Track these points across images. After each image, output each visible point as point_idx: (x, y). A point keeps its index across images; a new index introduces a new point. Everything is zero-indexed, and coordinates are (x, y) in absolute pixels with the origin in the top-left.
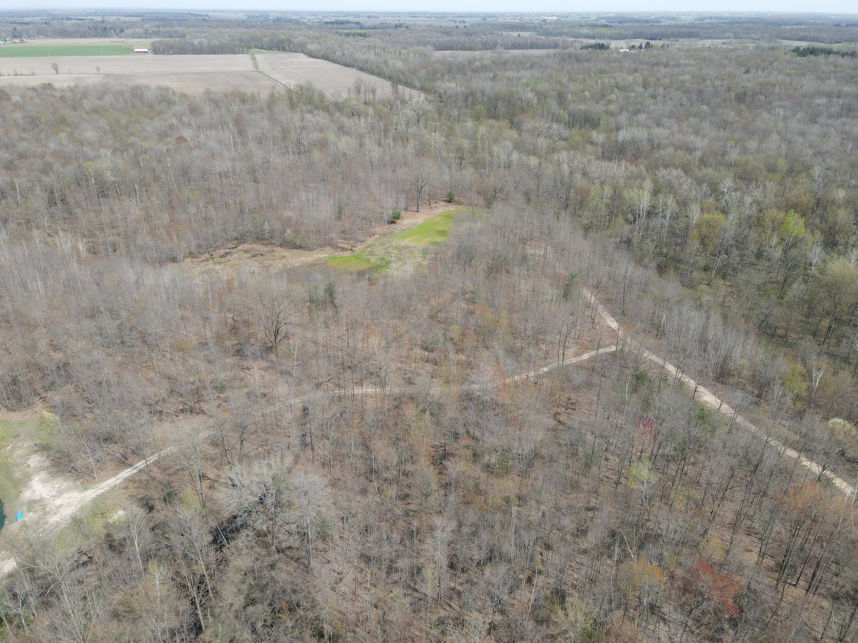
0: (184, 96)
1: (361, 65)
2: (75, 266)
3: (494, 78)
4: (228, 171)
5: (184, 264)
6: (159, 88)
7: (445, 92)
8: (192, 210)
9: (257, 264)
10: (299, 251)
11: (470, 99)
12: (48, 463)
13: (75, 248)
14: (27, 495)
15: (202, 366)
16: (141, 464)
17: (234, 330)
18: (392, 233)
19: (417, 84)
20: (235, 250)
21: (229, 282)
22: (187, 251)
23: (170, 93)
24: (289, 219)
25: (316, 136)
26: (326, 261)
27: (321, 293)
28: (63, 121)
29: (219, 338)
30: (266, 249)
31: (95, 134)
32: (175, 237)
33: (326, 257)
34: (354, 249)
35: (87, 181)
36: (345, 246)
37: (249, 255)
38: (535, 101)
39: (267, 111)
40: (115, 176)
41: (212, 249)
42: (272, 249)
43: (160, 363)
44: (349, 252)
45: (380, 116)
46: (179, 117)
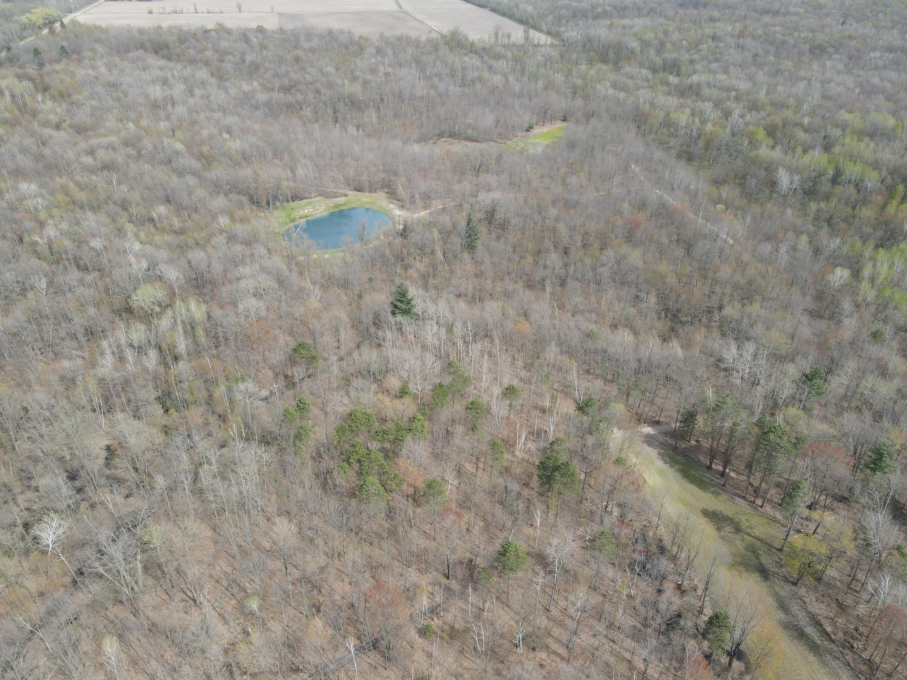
1: (493, 6)
3: (610, 27)
7: (567, 40)
10: (475, 143)
11: (588, 45)
18: (528, 136)
19: (544, 27)
20: (439, 141)
24: (470, 124)
30: (456, 141)
33: (490, 147)
34: (506, 143)
36: (501, 141)
37: (445, 144)
38: (639, 49)
42: (460, 141)
44: (503, 145)
45: (516, 59)
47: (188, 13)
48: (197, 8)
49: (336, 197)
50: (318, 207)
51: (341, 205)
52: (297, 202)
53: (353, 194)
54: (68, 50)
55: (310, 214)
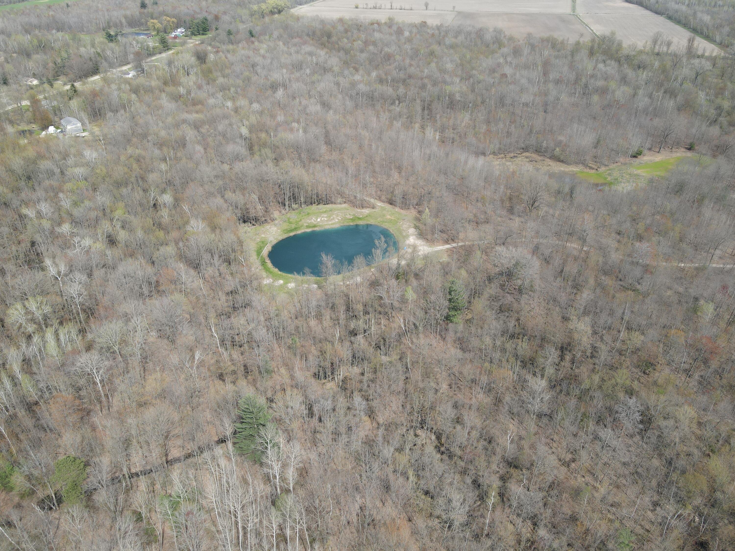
0: (511, 39)
1: (671, 14)
4: (529, 103)
5: (489, 158)
6: (495, 30)
8: (501, 125)
9: (531, 166)
10: (561, 163)
12: (416, 233)
13: (434, 138)
14: (407, 242)
16: (454, 245)
17: (509, 199)
18: (631, 164)
20: (520, 155)
21: (514, 173)
22: (492, 151)
23: (503, 36)
24: (561, 142)
25: (600, 83)
26: (576, 173)
27: (567, 189)
28: (432, 53)
29: (502, 201)
30: (540, 158)
31: (452, 66)
32: (488, 141)
33: (577, 171)
34: (599, 169)
35: (444, 98)
36: (593, 166)
37: (528, 160)
39: (569, 58)
40: (460, 96)
41: (507, 152)
42: (544, 159)
44: (594, 171)
46: (505, 57)
47: (385, 9)
48: (393, 5)
49: (363, 207)
50: (334, 216)
51: (359, 219)
52: (321, 206)
53: (382, 207)
54: (254, 33)
55: (321, 224)
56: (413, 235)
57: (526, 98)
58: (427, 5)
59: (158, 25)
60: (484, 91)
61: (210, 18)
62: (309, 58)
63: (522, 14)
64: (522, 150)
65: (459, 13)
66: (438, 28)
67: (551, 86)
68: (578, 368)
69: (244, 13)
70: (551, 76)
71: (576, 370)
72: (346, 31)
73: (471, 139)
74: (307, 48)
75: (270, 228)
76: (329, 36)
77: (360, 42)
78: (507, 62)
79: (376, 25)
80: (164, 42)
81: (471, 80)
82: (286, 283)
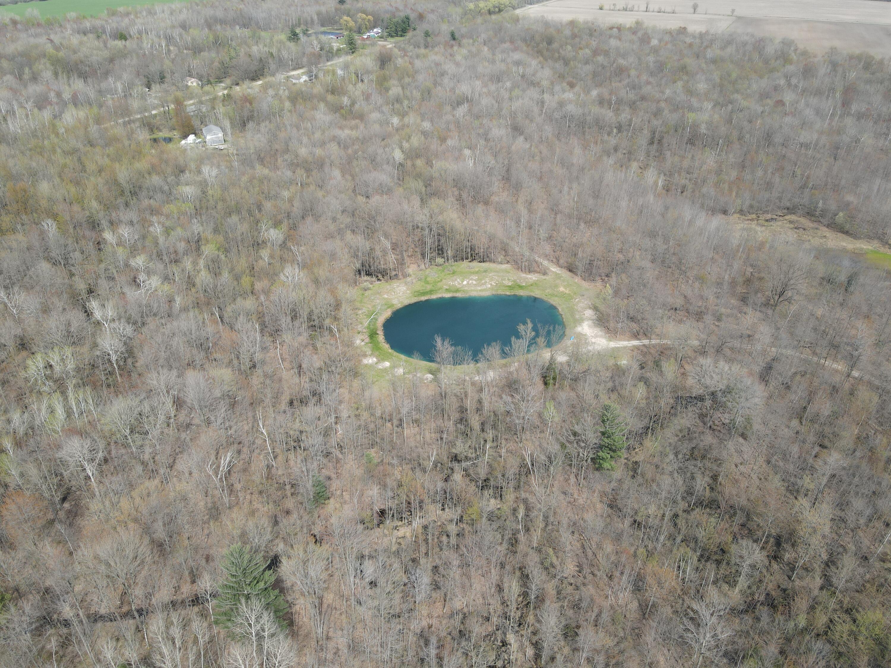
0: (805, 53)
2: (651, 198)
4: (811, 143)
5: (731, 218)
6: (783, 41)
8: (760, 173)
9: (795, 235)
10: (844, 235)
12: (595, 317)
13: (656, 183)
14: (579, 329)
15: (711, 298)
16: (646, 342)
17: (748, 281)
20: (781, 218)
21: (762, 244)
22: (739, 208)
23: (792, 48)
24: (848, 204)
26: (866, 253)
27: (843, 278)
28: (683, 69)
29: (733, 283)
30: (811, 225)
31: (706, 86)
32: (734, 194)
33: (868, 249)
35: (683, 129)
37: (792, 226)
39: (886, 84)
40: (708, 129)
41: (761, 212)
42: (817, 226)
43: (683, 286)
46: (788, 77)
47: (636, 11)
48: (650, 6)
49: (530, 272)
50: (487, 280)
51: (521, 287)
52: (475, 264)
53: (556, 274)
54: (457, 36)
55: (466, 288)
56: (590, 319)
57: (805, 136)
58: (695, 7)
59: (352, 24)
60: (745, 123)
61: (412, 16)
62: (514, 69)
63: (831, 23)
64: (786, 211)
65: (739, 18)
66: (701, 36)
67: (849, 121)
68: (801, 578)
69: (455, 11)
70: (854, 108)
71: (798, 583)
72: (574, 36)
73: (709, 189)
74: (517, 56)
75: (398, 286)
76: (550, 41)
77: (587, 51)
78: (789, 85)
79: (615, 30)
80: (352, 43)
81: (730, 107)
82: (393, 367)
